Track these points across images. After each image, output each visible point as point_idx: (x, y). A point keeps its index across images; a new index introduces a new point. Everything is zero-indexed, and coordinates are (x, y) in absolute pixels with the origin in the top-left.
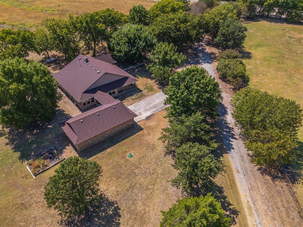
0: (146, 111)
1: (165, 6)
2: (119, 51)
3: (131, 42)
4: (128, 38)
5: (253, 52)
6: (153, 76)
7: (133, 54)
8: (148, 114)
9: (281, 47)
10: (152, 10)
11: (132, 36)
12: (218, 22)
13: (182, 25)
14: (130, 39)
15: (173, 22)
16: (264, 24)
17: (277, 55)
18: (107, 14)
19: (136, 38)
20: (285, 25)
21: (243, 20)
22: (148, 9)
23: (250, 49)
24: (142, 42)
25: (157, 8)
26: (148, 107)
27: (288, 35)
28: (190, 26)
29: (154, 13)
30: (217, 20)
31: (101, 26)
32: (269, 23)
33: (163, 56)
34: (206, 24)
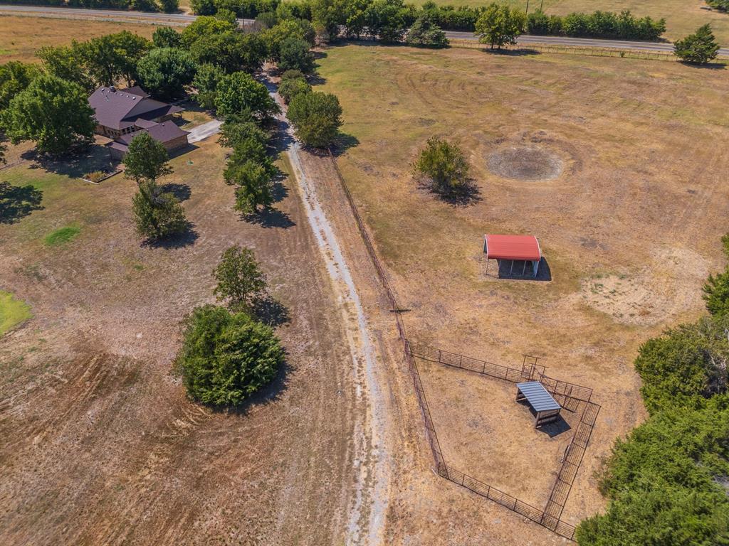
0: (199, 135)
1: (203, 26)
2: (152, 81)
3: (166, 68)
4: (160, 62)
5: (329, 78)
6: (202, 106)
7: (171, 83)
8: (203, 137)
9: (364, 70)
10: (186, 33)
11: (166, 60)
12: (279, 42)
13: (229, 46)
14: (163, 64)
15: (216, 43)
16: (352, 48)
17: (356, 78)
18: (125, 37)
19: (172, 63)
20: (379, 48)
21: (324, 45)
22: (179, 32)
23: (326, 75)
24: (180, 67)
25: (192, 29)
26: (202, 132)
27: (377, 57)
28: (239, 47)
29: (191, 37)
30: (276, 40)
31: (120, 52)
32: (358, 47)
33: (209, 78)
34: (261, 44)
